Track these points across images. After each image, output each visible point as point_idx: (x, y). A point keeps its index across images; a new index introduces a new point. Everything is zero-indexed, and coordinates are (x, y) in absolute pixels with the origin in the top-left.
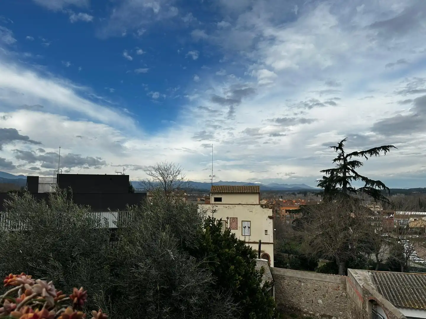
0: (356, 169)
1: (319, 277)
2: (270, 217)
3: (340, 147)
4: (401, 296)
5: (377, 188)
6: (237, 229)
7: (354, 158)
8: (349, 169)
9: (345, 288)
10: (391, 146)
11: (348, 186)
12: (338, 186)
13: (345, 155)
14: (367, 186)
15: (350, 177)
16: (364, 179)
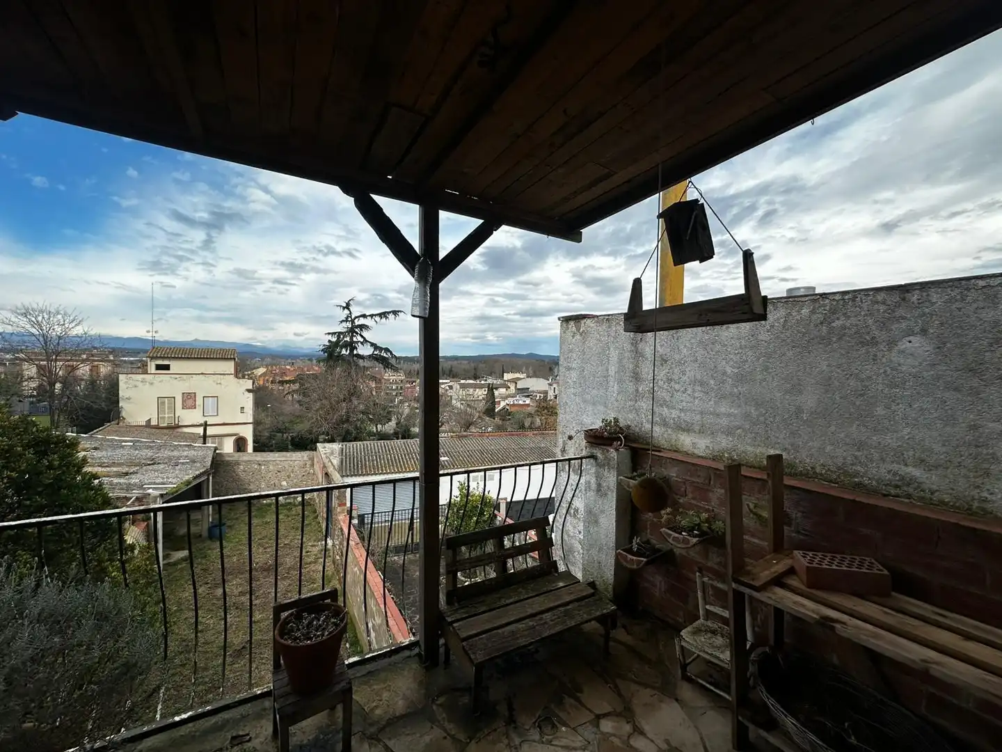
0: (365, 334)
1: (283, 456)
2: (249, 391)
3: (347, 306)
4: (362, 464)
5: (385, 355)
6: (195, 408)
7: (362, 321)
8: (357, 333)
9: (313, 465)
10: (401, 311)
11: (355, 352)
12: (344, 352)
13: (353, 318)
14: (375, 353)
15: (357, 342)
16: (372, 344)
